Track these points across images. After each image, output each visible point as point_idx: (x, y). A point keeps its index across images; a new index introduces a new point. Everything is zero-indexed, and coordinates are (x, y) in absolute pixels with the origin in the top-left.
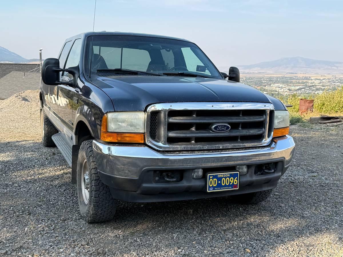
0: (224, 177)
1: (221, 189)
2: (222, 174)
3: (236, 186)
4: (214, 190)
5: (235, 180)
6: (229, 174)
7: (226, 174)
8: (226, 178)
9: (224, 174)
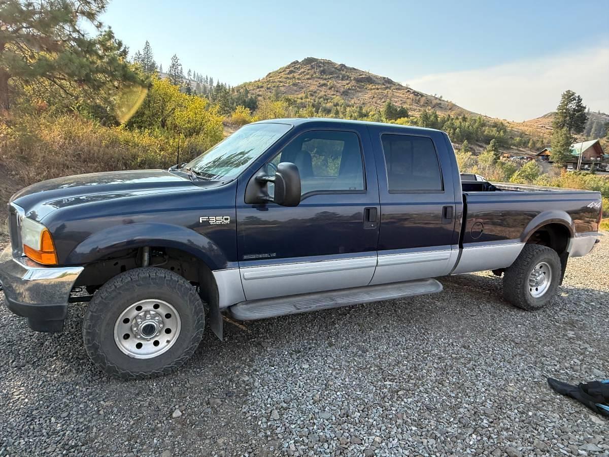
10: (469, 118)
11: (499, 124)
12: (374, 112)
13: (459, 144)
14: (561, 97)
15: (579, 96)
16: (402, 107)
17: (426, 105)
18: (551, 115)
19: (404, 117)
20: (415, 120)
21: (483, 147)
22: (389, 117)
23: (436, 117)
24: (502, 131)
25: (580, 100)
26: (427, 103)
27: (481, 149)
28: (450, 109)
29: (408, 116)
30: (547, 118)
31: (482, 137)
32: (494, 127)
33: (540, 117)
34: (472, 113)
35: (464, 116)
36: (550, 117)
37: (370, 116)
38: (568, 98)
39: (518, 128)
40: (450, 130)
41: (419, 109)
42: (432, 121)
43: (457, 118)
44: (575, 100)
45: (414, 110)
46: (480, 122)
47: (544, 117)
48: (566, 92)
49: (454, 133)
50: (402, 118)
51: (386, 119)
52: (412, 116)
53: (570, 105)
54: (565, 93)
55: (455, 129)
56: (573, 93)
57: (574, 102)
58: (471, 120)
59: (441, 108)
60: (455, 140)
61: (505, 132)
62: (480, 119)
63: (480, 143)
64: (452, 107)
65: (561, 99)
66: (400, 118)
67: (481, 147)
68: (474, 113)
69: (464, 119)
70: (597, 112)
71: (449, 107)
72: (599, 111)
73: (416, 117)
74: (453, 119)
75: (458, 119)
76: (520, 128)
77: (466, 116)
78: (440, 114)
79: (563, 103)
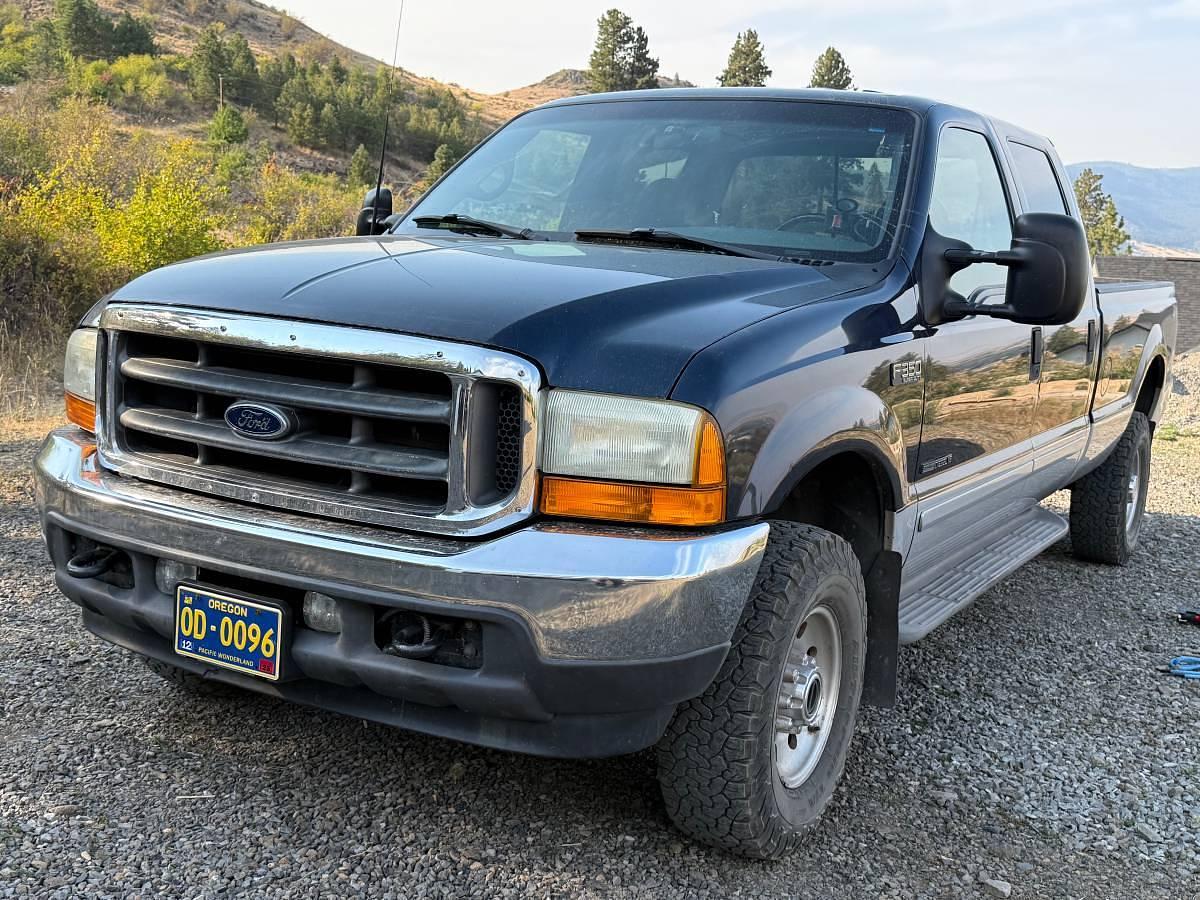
0: (227, 614)
1: (217, 658)
2: (221, 601)
3: (267, 666)
4: (196, 651)
5: (266, 640)
6: (245, 606)
7: (235, 604)
8: (235, 618)
9: (229, 602)
10: (351, 69)
11: (443, 96)
12: (21, 28)
13: (335, 155)
14: (598, 29)
15: (640, 29)
16: (128, 16)
17: (208, 16)
18: (564, 80)
19: (139, 52)
20: (180, 66)
21: (409, 169)
22: (86, 50)
23: (249, 58)
24: (455, 119)
25: (643, 40)
26: (208, 10)
27: (404, 174)
28: (289, 37)
29: (152, 50)
30: (556, 86)
31: (402, 137)
32: (431, 104)
33: (539, 81)
34: (358, 56)
35: (337, 63)
36: (563, 85)
37: (8, 40)
38: (615, 33)
39: (494, 112)
40: (304, 109)
41: (187, 30)
42: (239, 74)
43: (316, 70)
44: (631, 38)
45: (170, 30)
46: (388, 87)
47: (549, 81)
48: (609, 13)
49: (316, 120)
50: (132, 57)
51: (75, 54)
52: (167, 52)
53: (621, 54)
54: (607, 17)
55: (318, 106)
56: (626, 18)
57: (630, 45)
58: (361, 78)
59: (259, 29)
60: (323, 141)
61: (463, 122)
62: (386, 75)
63: (399, 154)
64: (293, 30)
65: (597, 35)
66: (127, 56)
67: (404, 167)
68: (364, 57)
69: (340, 74)
70: (673, 77)
71: (285, 30)
72: (677, 76)
73: (181, 57)
74: (303, 71)
75: (320, 72)
76: (500, 113)
77: (343, 63)
78: (259, 51)
79: (604, 45)
